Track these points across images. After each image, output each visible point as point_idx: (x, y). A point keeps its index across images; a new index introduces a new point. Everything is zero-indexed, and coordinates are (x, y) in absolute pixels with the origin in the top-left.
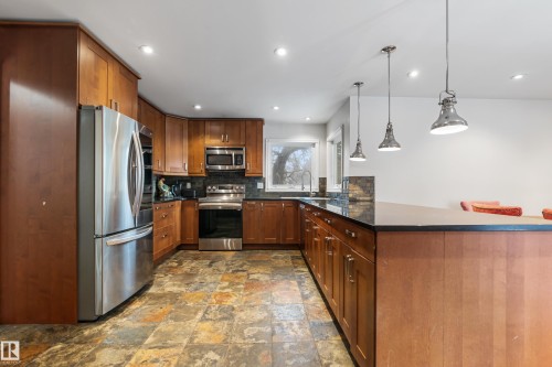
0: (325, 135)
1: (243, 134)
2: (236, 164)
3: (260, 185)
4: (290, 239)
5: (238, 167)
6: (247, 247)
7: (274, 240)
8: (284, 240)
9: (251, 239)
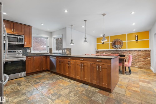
0: (51, 36)
1: (23, 30)
2: (20, 42)
3: (28, 51)
4: (44, 68)
5: (21, 43)
6: (28, 74)
7: (39, 70)
8: (42, 69)
9: (30, 71)
